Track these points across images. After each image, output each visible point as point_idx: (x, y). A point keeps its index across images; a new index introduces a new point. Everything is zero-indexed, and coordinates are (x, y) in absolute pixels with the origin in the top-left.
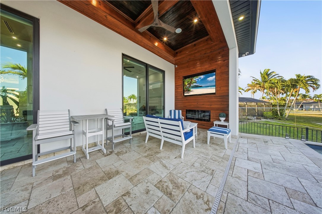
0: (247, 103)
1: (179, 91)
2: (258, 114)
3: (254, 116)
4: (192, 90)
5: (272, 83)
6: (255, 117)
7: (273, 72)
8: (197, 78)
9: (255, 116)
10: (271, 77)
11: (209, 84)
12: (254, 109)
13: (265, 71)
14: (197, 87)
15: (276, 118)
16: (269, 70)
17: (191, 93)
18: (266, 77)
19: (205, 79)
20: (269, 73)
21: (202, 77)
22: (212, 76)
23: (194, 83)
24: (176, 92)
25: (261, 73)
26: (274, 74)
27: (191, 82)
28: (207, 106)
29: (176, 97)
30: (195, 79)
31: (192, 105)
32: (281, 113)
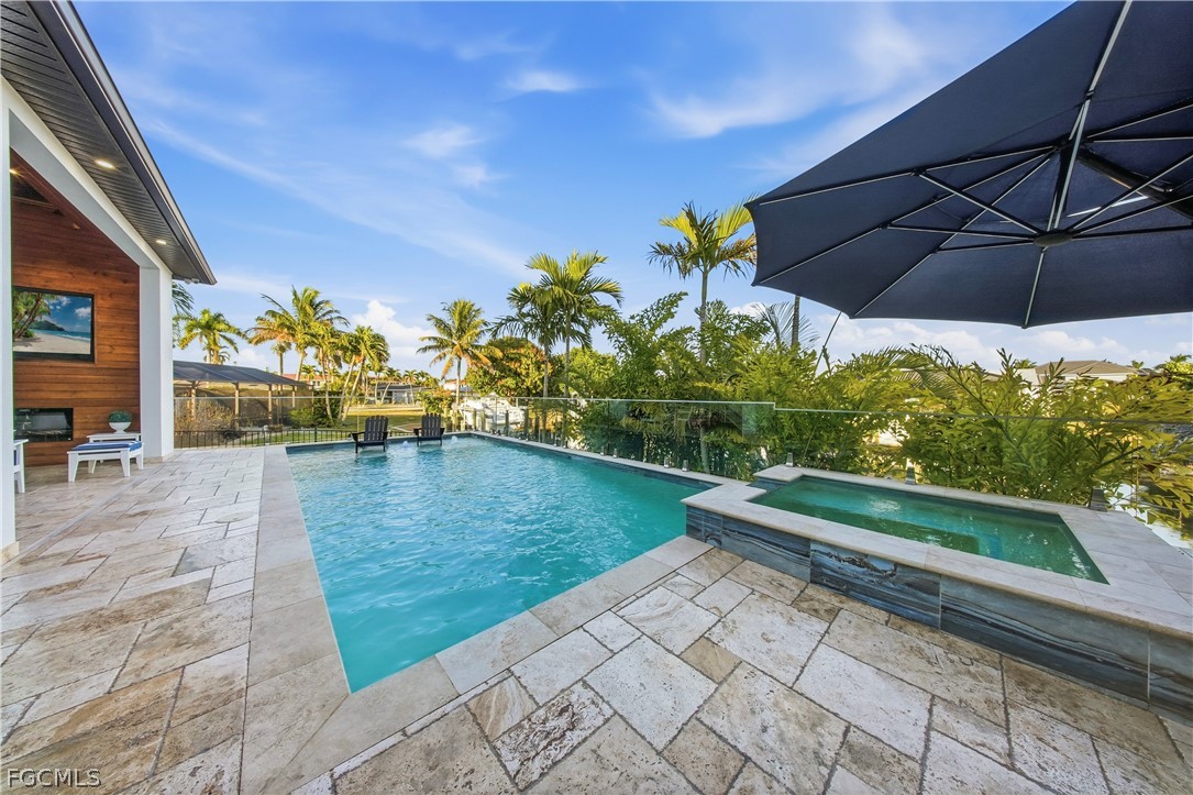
0: (237, 385)
2: (275, 417)
3: (261, 424)
5: (312, 335)
6: (265, 428)
7: (327, 302)
9: (266, 422)
10: (324, 315)
12: (264, 404)
13: (305, 291)
15: (320, 423)
16: (316, 292)
18: (310, 310)
20: (317, 301)
25: (295, 293)
26: (328, 308)
32: (333, 411)
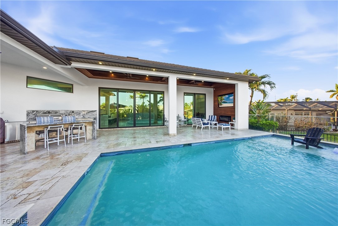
1: (216, 104)
4: (222, 104)
8: (225, 97)
11: (230, 101)
14: (224, 102)
17: (222, 106)
19: (228, 98)
21: (227, 96)
22: (232, 96)
23: (223, 100)
24: (214, 105)
27: (222, 99)
28: (230, 114)
29: (214, 107)
30: (224, 97)
31: (223, 113)
